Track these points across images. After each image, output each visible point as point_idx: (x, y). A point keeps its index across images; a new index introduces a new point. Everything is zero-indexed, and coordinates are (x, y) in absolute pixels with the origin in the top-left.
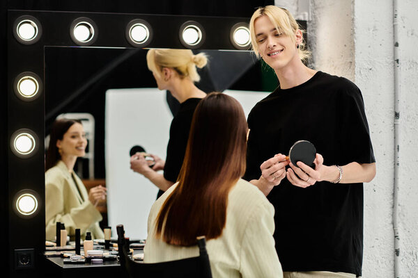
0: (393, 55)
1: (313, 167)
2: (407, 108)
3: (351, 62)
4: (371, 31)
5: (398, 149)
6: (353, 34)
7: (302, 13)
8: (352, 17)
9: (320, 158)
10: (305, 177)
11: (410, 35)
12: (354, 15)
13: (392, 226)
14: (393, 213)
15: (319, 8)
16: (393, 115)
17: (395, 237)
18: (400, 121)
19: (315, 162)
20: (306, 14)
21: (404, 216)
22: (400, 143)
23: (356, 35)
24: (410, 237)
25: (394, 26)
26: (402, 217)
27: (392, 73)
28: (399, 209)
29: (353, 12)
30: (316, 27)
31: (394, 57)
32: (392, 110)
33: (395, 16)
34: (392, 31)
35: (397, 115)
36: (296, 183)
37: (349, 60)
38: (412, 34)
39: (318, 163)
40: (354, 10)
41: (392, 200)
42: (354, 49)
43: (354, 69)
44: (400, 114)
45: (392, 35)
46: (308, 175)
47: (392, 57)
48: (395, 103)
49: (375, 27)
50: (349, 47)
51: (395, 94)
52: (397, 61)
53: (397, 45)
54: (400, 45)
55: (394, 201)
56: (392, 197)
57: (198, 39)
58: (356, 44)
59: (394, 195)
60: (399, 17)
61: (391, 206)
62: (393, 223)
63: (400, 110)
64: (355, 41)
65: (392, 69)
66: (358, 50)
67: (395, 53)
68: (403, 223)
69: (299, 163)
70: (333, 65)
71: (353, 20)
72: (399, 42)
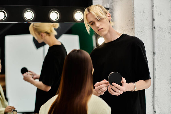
0: (152, 25)
1: (121, 85)
2: (159, 50)
3: (132, 28)
4: (142, 13)
5: (155, 70)
6: (133, 14)
7: (106, 4)
8: (133, 6)
9: (124, 80)
10: (117, 90)
11: (159, 15)
12: (134, 6)
13: (152, 107)
14: (153, 100)
15: (115, 2)
16: (152, 53)
17: (154, 112)
18: (156, 56)
19: (122, 82)
20: (108, 4)
21: (158, 101)
22: (156, 67)
23: (135, 15)
24: (161, 112)
25: (152, 11)
26: (157, 102)
27: (152, 33)
28: (156, 98)
29: (133, 4)
30: (113, 11)
31: (153, 26)
32: (152, 51)
33: (153, 6)
34: (151, 13)
35: (154, 53)
36: (113, 94)
37: (132, 27)
38: (160, 15)
39: (123, 83)
40: (134, 3)
41: (152, 94)
42: (134, 22)
43: (134, 32)
44: (156, 53)
45: (151, 15)
46: (119, 89)
47: (151, 26)
48: (153, 47)
49: (143, 11)
50: (131, 21)
51: (153, 43)
52: (154, 27)
53: (154, 20)
54: (155, 20)
55: (153, 95)
56: (152, 93)
57: (58, 17)
58: (135, 20)
59: (153, 91)
60: (154, 6)
61: (152, 97)
62: (153, 105)
63: (156, 51)
64: (135, 18)
65: (152, 31)
66: (136, 22)
67: (153, 24)
68: (158, 105)
69: (113, 83)
70: (122, 30)
71: (133, 8)
72: (155, 19)
